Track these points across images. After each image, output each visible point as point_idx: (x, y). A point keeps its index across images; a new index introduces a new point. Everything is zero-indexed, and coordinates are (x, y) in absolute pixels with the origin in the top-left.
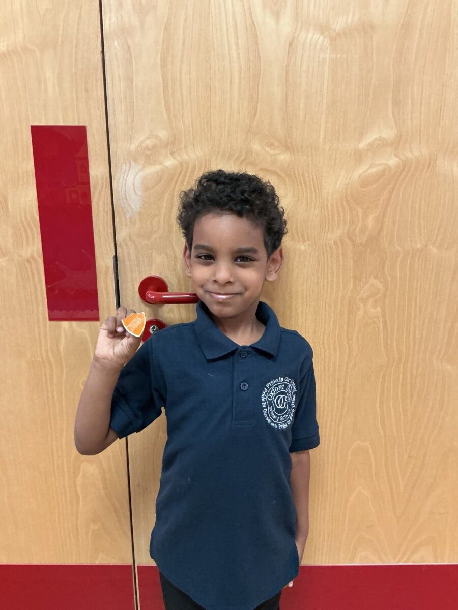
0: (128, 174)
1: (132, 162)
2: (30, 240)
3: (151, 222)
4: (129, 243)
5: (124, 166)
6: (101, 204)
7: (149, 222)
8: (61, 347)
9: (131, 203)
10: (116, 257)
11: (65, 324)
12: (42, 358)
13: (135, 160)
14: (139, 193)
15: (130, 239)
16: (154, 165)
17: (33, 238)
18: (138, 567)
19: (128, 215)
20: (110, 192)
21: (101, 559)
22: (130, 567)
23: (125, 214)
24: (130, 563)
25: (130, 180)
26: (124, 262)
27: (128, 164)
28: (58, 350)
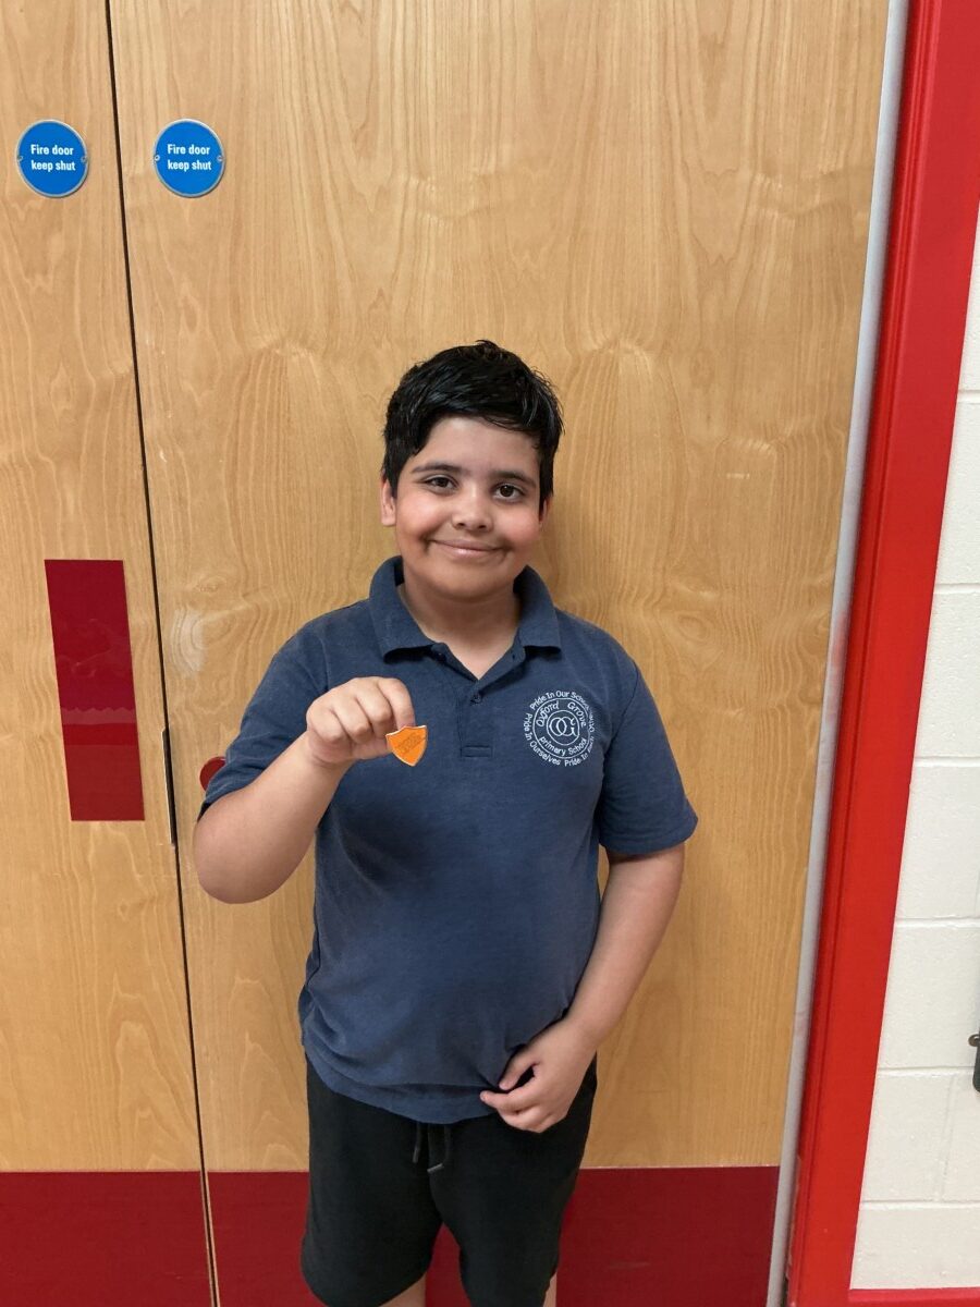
0: (183, 622)
1: (188, 607)
2: (45, 711)
3: (217, 685)
4: (186, 713)
5: (176, 612)
6: (145, 662)
7: (213, 684)
8: (90, 857)
9: (188, 661)
10: (167, 733)
11: (95, 825)
12: (62, 873)
13: (193, 604)
14: (200, 646)
15: (188, 707)
16: (219, 610)
17: (49, 708)
18: (209, 1174)
19: (184, 676)
20: (157, 646)
21: (154, 1163)
22: (197, 1173)
23: (179, 675)
24: (197, 1167)
25: (186, 629)
26: (179, 739)
27: (183, 609)
28: (86, 862)
